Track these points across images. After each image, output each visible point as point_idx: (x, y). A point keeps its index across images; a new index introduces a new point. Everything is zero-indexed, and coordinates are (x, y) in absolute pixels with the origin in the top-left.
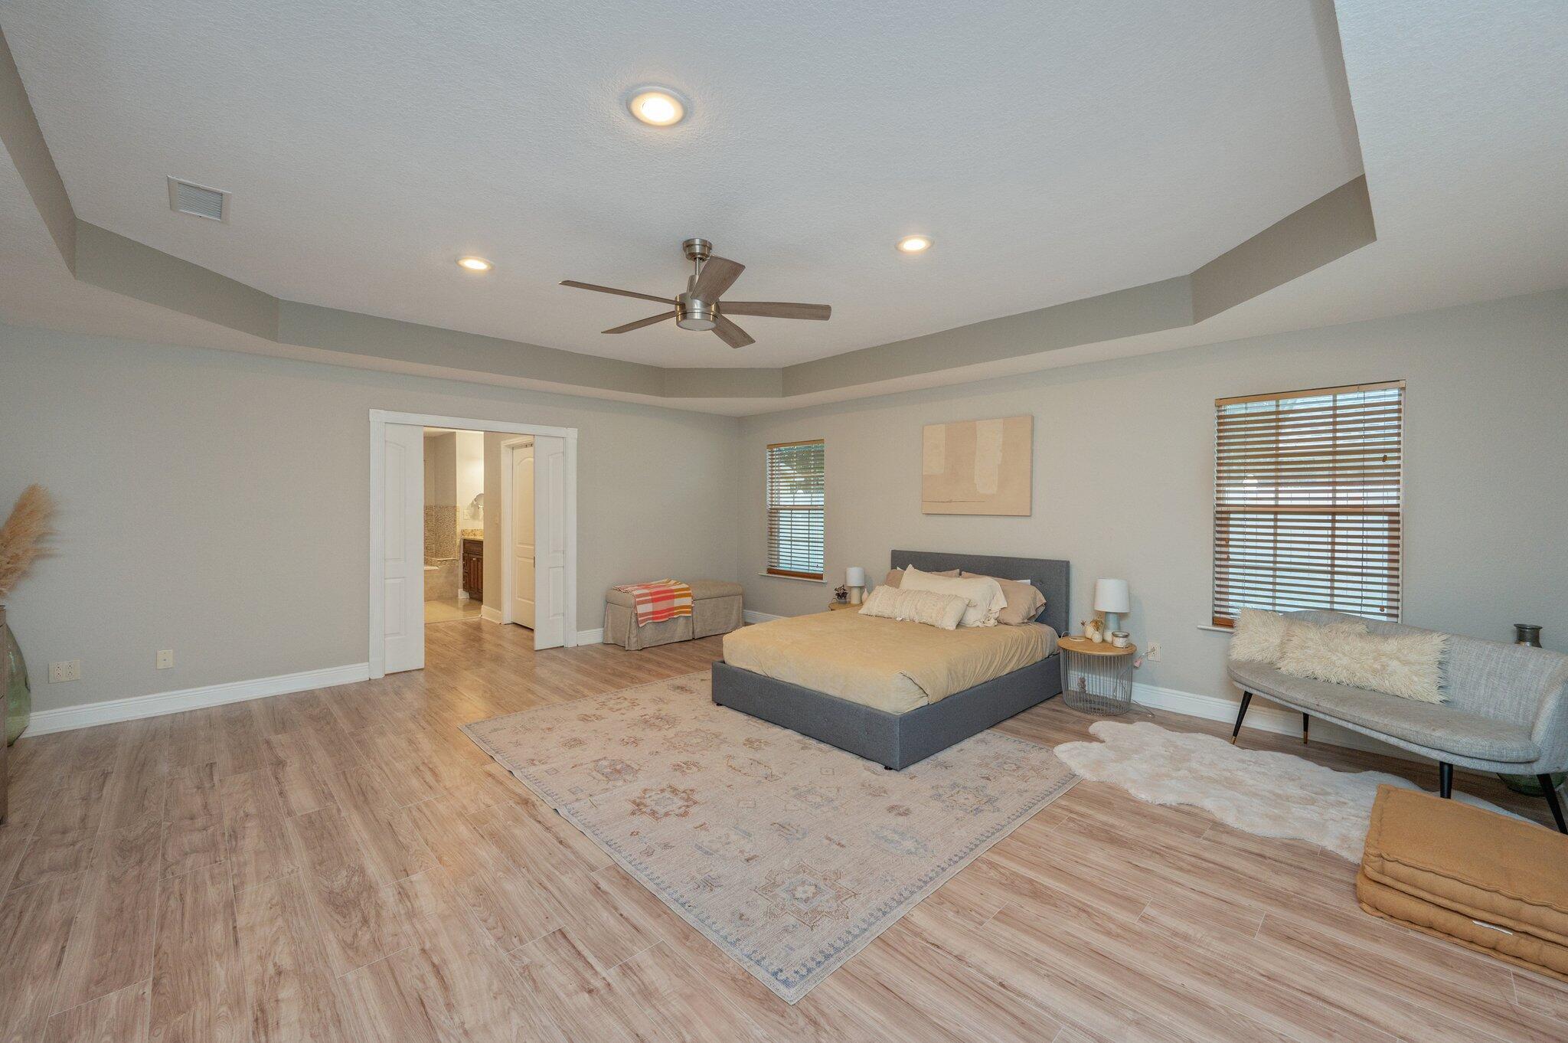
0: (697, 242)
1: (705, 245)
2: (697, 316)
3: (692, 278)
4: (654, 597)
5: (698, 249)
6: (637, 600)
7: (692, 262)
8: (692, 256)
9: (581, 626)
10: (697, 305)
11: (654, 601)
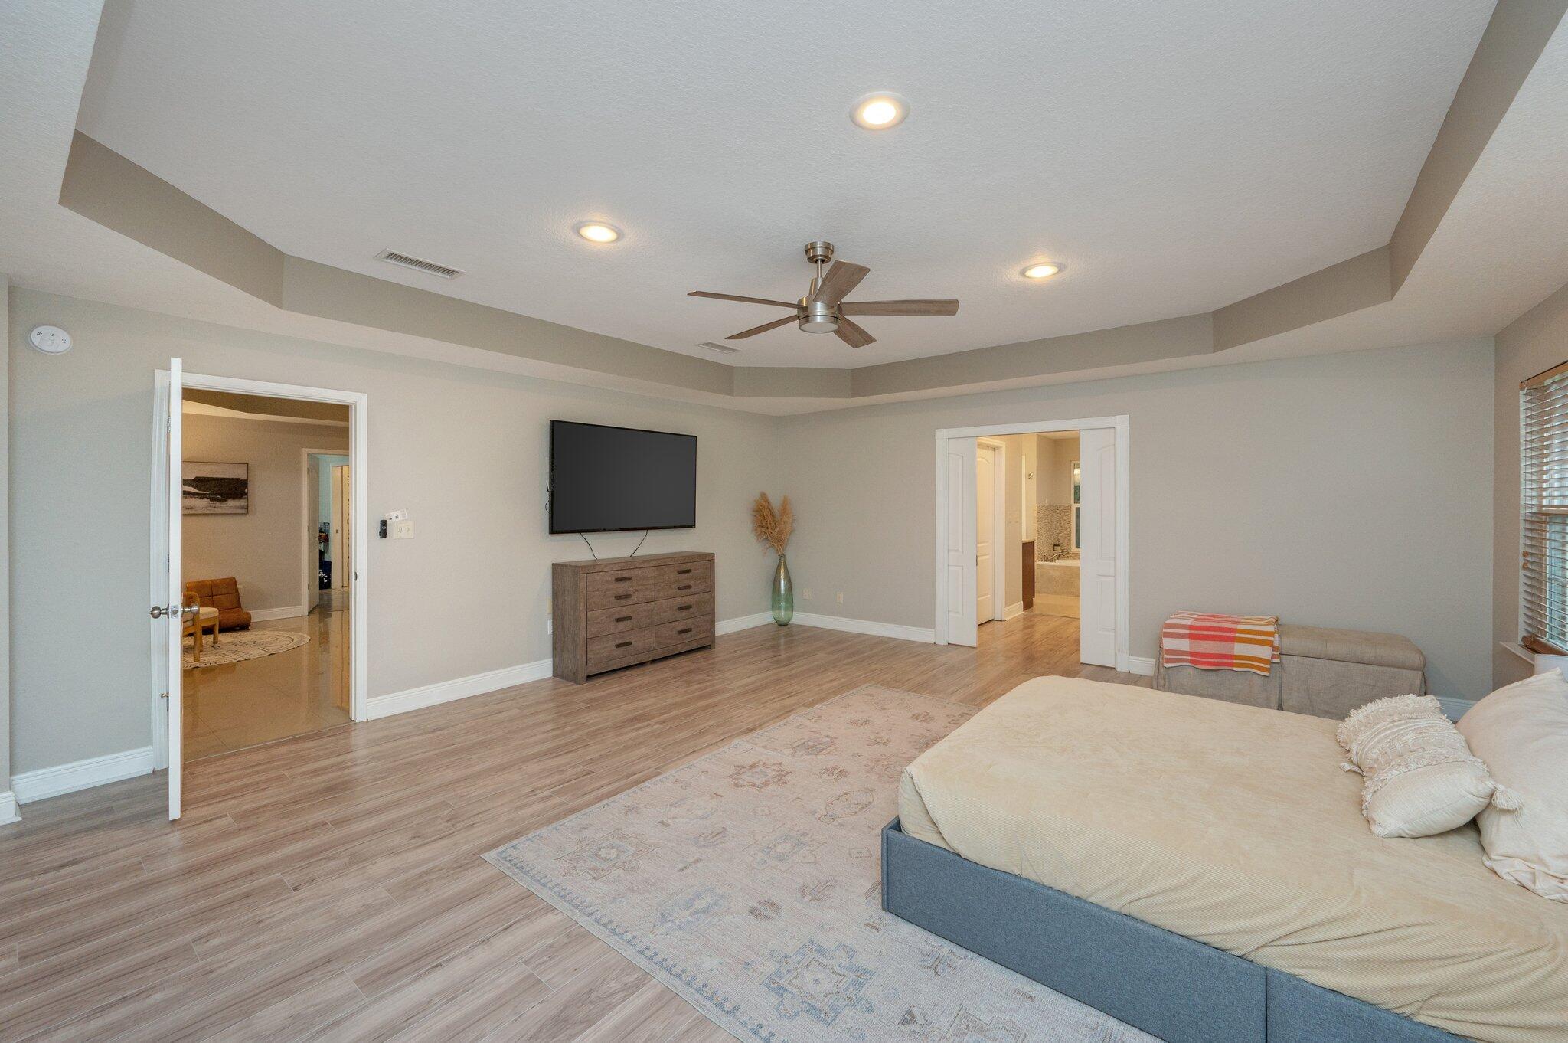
0: (819, 245)
1: (828, 247)
2: (820, 319)
3: (814, 282)
4: (1193, 632)
5: (819, 252)
6: (1165, 630)
7: (814, 265)
8: (813, 259)
9: (1132, 651)
10: (820, 309)
11: (1191, 637)
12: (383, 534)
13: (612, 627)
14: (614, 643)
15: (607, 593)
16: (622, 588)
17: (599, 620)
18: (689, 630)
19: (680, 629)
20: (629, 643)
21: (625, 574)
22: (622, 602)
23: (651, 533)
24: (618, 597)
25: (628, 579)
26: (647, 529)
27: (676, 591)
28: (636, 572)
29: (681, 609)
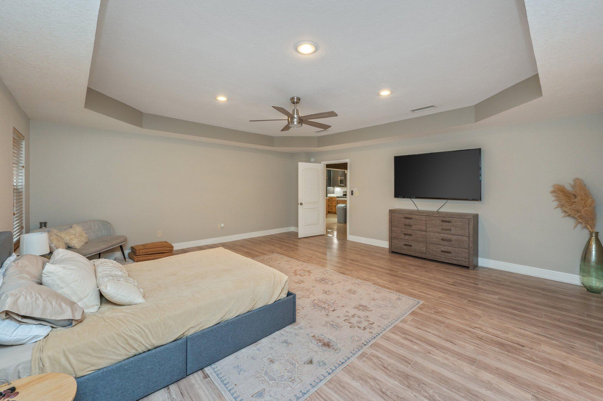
0: (295, 98)
2: (295, 123)
5: (295, 100)
12: (352, 194)
13: (403, 236)
14: (403, 243)
15: (401, 222)
16: (408, 221)
17: (397, 232)
18: (450, 253)
19: (443, 250)
20: (411, 246)
21: (410, 216)
22: (408, 227)
23: (449, 201)
24: (405, 225)
25: (411, 218)
26: (447, 199)
27: (440, 230)
28: (416, 216)
29: (442, 240)
